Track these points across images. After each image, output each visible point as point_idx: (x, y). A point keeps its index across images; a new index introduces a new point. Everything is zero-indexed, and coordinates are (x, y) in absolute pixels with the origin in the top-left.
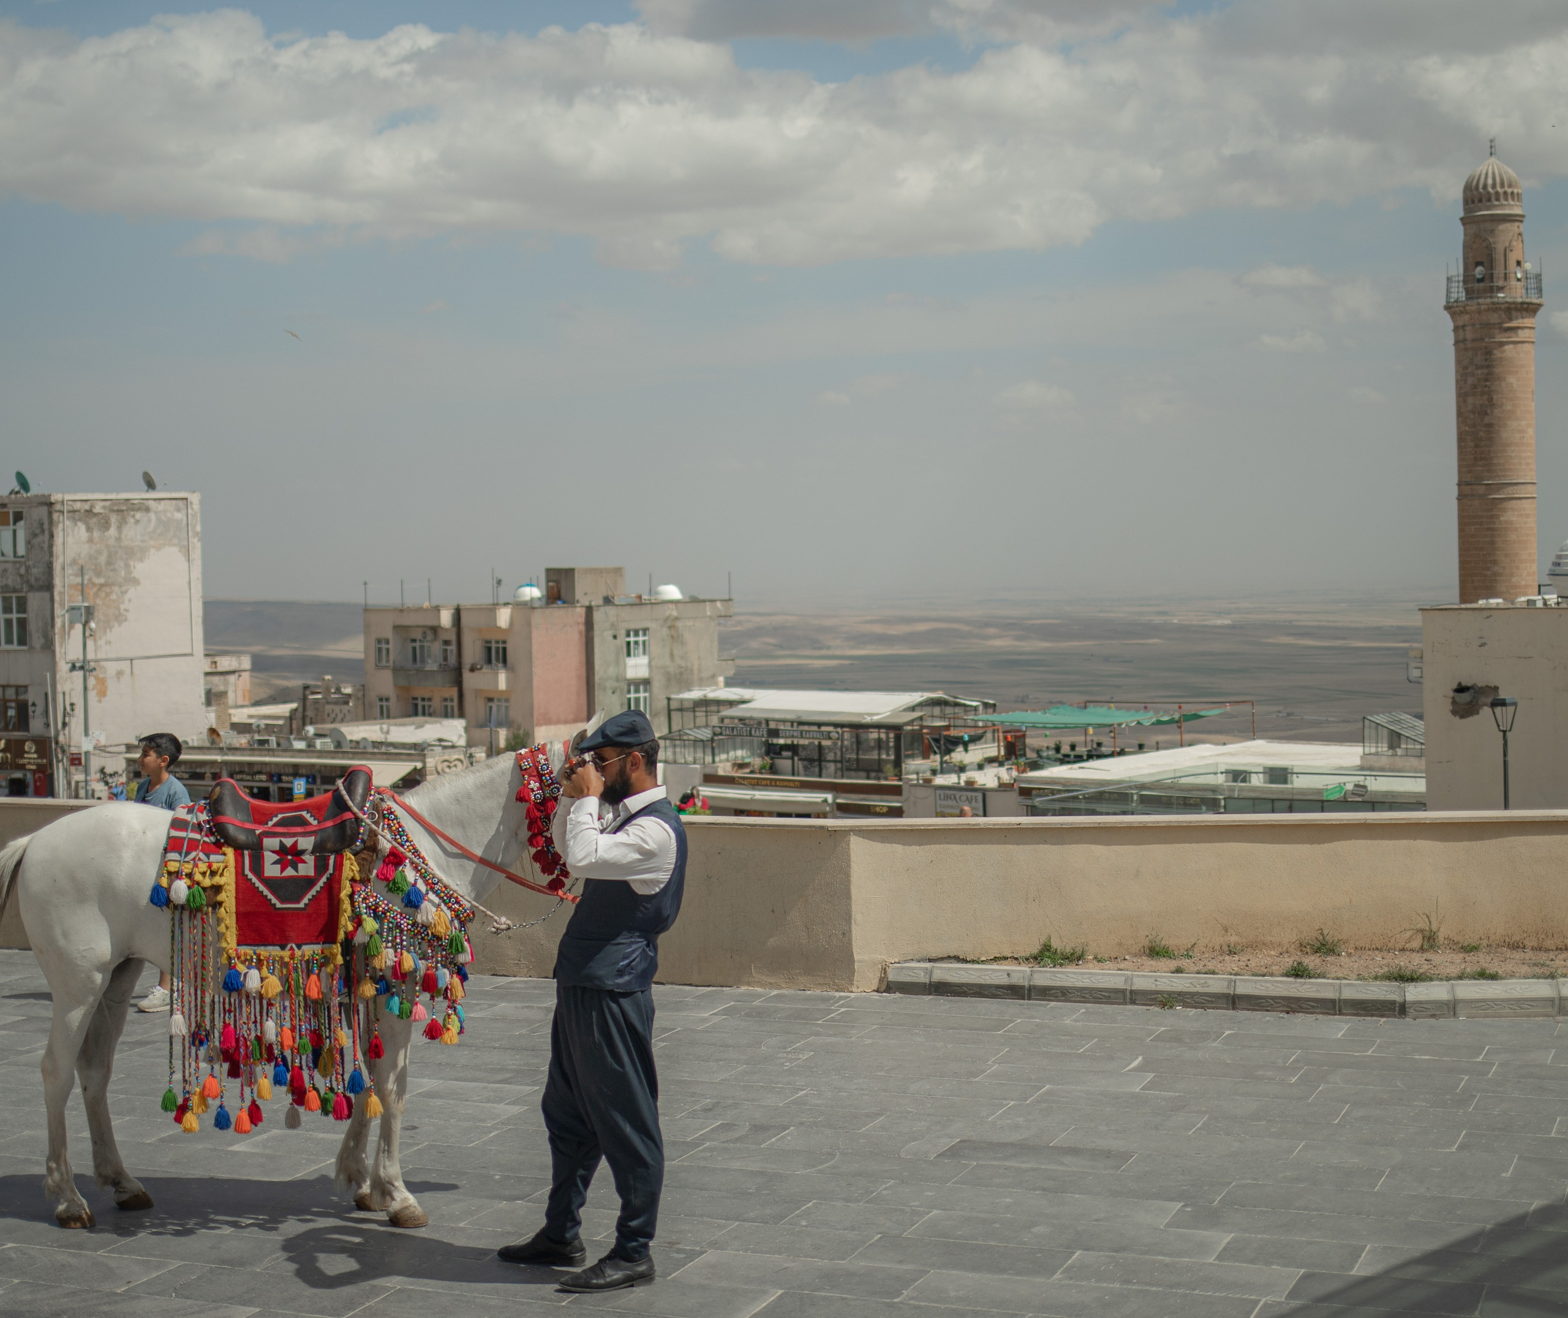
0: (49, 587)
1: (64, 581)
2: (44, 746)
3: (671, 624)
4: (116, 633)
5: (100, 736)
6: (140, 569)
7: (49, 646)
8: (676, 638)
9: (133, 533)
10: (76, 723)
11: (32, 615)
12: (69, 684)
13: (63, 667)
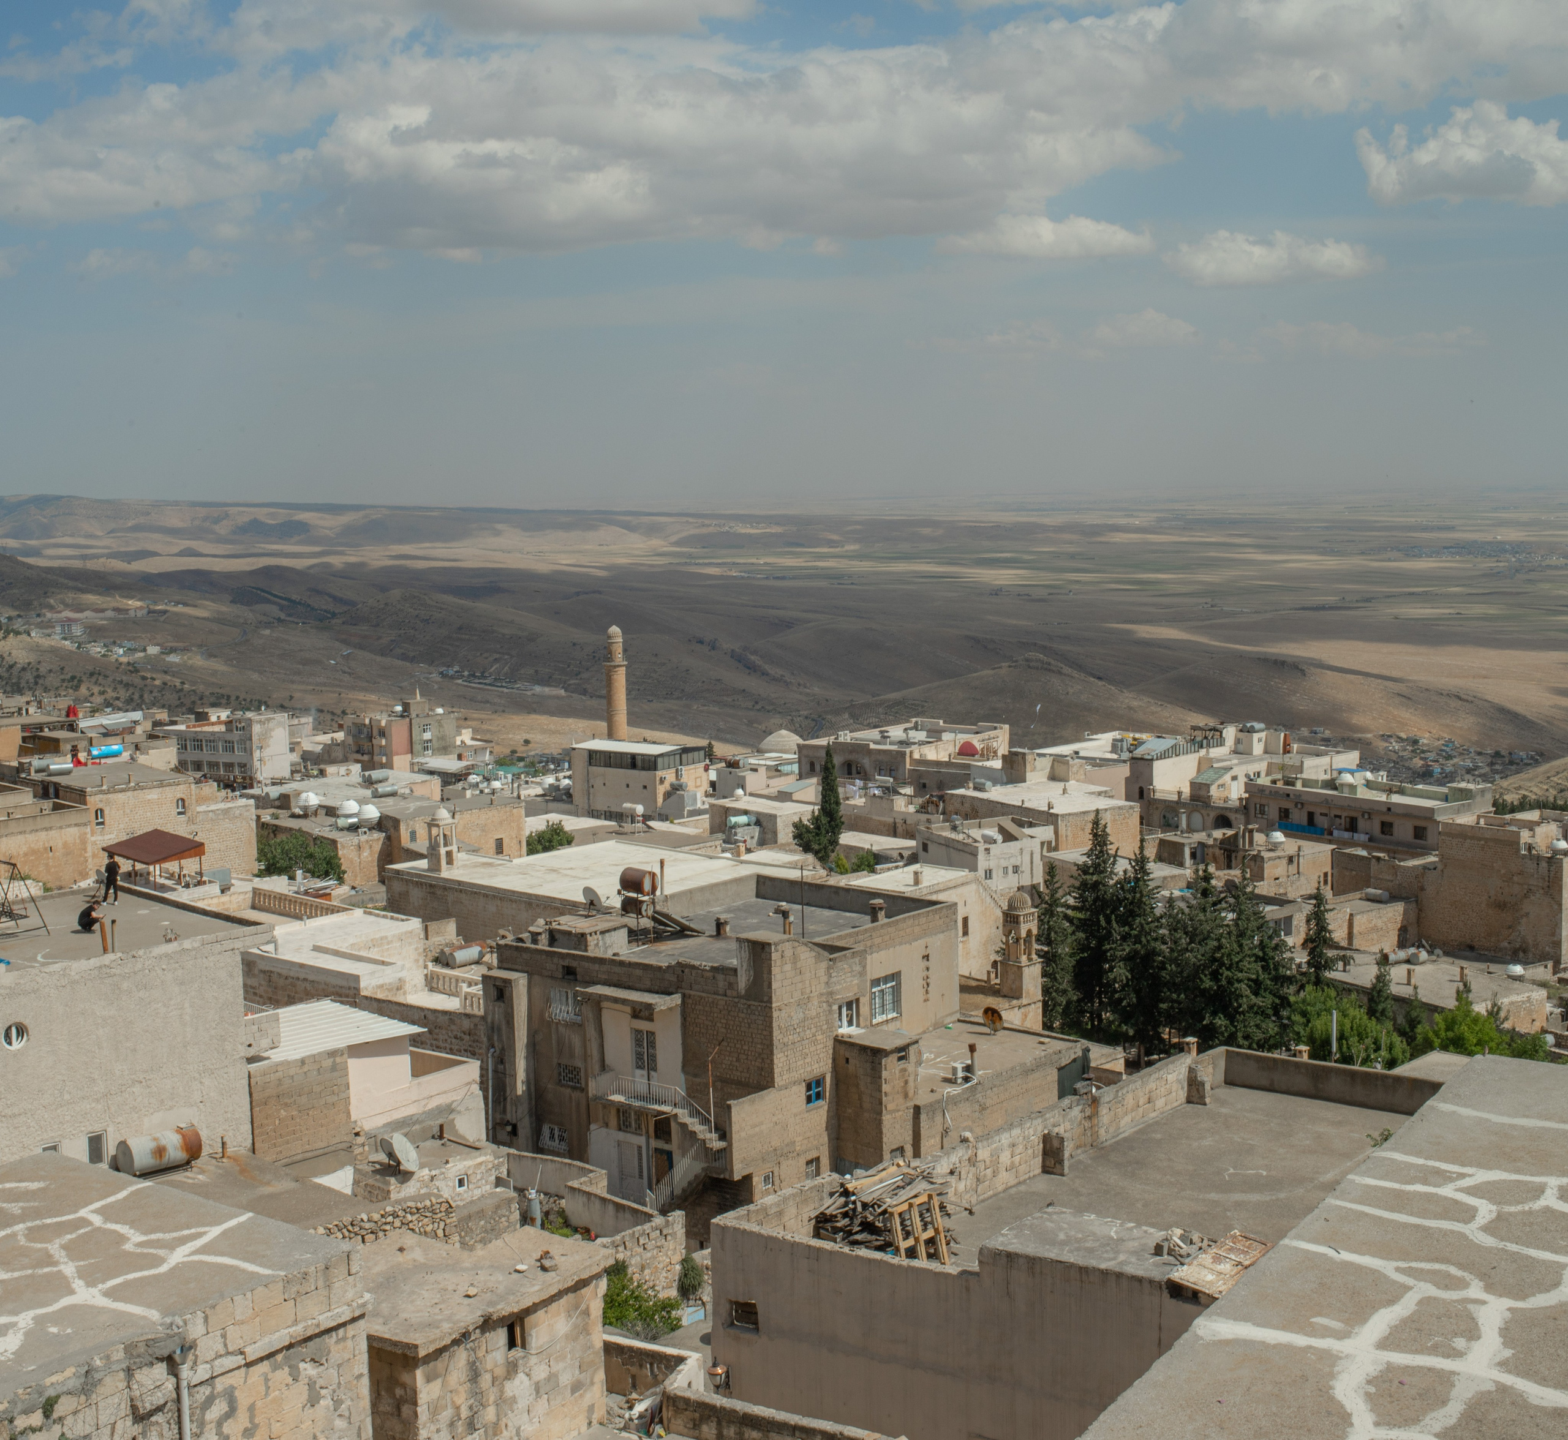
0: (251, 739)
1: (255, 738)
2: (251, 778)
3: (439, 722)
4: (268, 750)
5: (264, 775)
6: (273, 734)
7: (251, 754)
8: (441, 726)
9: (271, 725)
10: (259, 773)
11: (248, 746)
12: (257, 764)
13: (255, 759)
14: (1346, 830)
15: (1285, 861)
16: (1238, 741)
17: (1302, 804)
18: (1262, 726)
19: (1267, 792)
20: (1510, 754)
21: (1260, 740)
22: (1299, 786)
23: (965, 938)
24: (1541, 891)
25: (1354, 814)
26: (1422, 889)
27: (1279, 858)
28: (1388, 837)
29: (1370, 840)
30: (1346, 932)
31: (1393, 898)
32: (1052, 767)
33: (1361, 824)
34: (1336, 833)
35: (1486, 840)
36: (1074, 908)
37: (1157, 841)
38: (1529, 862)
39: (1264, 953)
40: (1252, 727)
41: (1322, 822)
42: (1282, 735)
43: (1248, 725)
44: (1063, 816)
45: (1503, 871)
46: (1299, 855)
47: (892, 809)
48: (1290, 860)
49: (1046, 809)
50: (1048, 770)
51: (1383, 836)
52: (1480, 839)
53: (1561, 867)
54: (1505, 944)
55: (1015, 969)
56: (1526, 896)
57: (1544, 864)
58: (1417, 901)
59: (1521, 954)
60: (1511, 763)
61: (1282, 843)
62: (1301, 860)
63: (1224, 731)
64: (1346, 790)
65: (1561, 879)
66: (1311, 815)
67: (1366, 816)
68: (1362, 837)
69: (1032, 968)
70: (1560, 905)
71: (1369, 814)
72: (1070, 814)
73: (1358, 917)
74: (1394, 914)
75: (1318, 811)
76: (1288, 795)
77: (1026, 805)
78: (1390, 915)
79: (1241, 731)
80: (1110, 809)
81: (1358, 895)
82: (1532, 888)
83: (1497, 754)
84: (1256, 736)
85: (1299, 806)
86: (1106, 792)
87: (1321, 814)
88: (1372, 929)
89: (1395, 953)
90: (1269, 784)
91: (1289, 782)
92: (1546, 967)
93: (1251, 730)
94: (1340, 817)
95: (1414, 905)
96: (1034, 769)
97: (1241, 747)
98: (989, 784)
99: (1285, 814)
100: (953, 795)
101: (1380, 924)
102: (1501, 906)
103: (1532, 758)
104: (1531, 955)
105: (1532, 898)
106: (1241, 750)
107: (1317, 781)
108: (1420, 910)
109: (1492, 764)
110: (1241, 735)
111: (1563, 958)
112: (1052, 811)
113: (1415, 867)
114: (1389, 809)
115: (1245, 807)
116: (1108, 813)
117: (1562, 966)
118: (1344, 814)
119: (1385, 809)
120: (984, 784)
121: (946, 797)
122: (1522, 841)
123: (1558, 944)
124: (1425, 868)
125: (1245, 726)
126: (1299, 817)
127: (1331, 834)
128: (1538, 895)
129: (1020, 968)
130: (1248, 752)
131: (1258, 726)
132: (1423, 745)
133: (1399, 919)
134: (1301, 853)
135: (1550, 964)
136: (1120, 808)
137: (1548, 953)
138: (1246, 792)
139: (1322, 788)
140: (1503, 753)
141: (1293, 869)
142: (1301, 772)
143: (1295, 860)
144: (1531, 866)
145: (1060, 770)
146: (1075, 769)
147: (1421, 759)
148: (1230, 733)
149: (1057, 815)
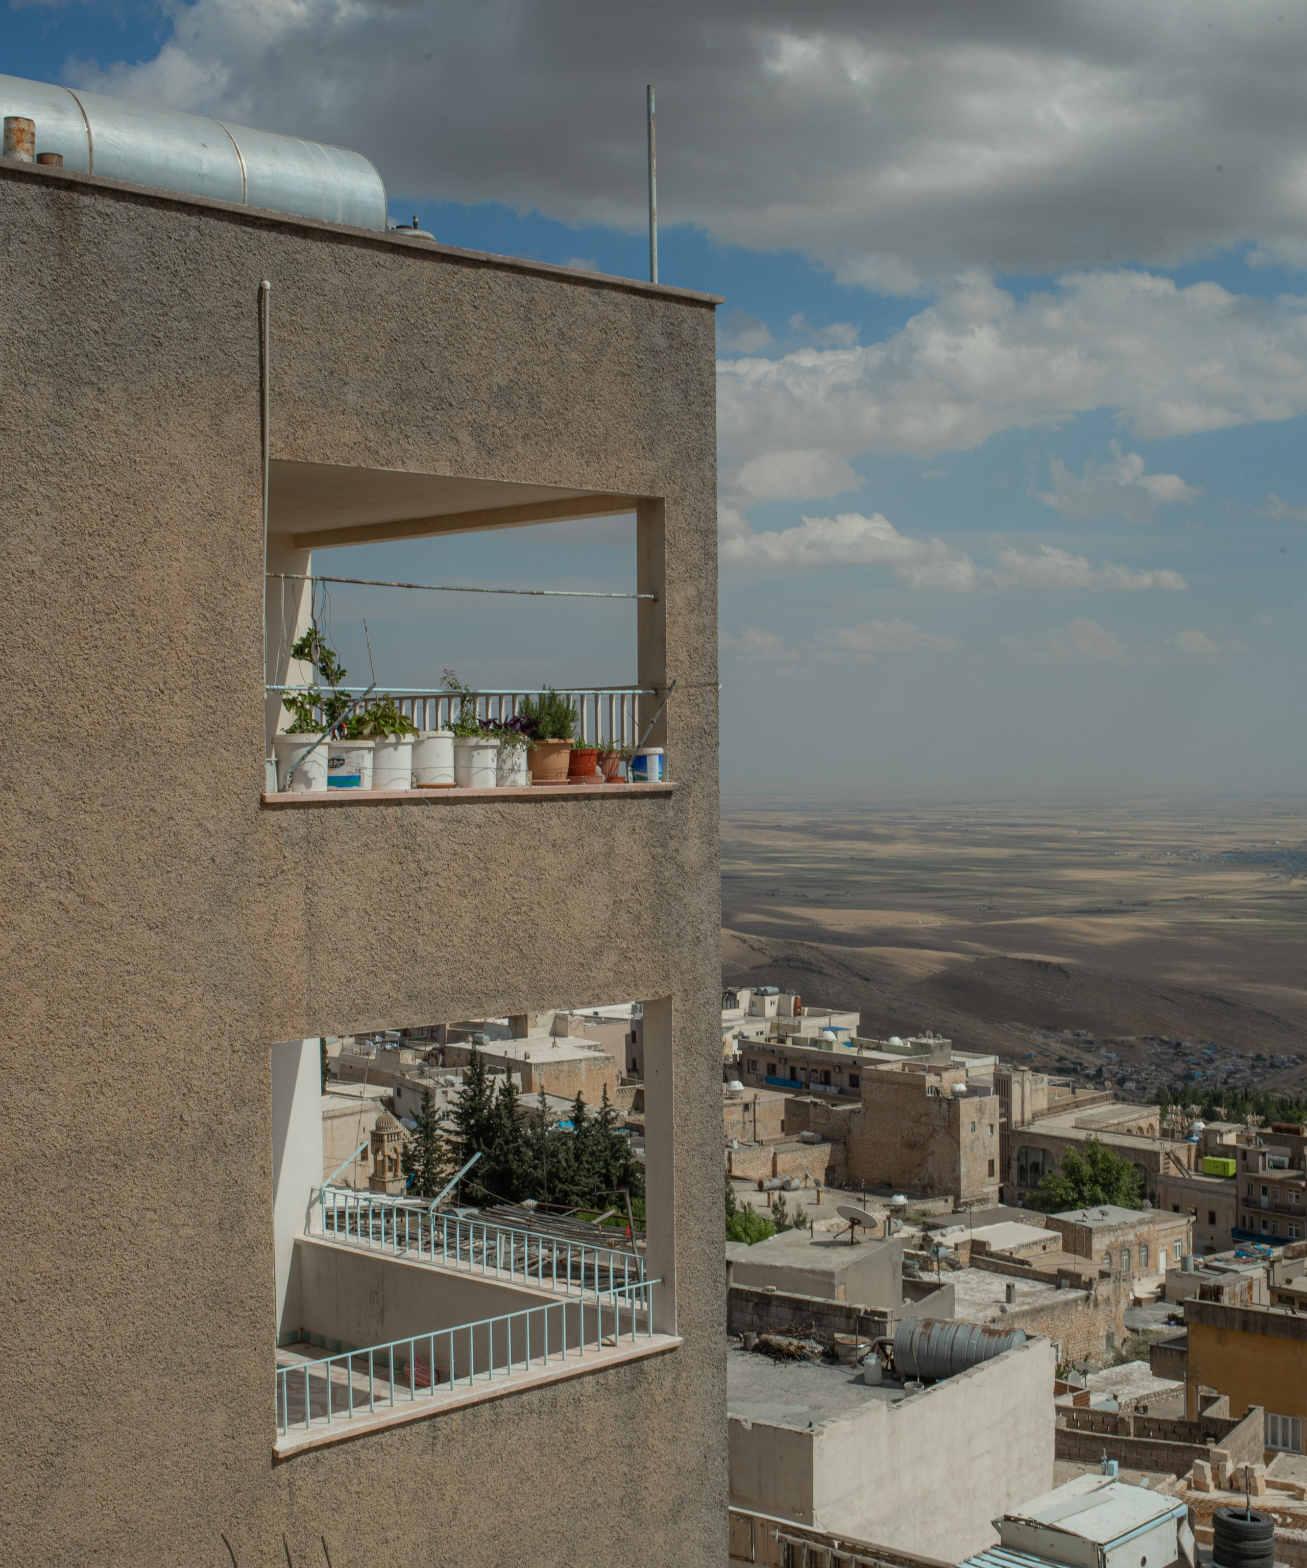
14: (822, 1083)
15: (740, 1109)
16: (752, 1004)
17: (786, 1060)
18: (776, 989)
19: (756, 1049)
20: (1272, 1057)
21: (772, 1003)
22: (789, 1043)
23: (364, 1163)
24: (943, 1131)
25: (827, 1068)
26: (849, 1131)
27: (735, 1105)
28: (855, 1089)
29: (840, 1092)
30: (771, 1169)
31: (824, 1140)
32: (554, 1024)
33: (834, 1077)
34: (812, 1085)
35: (899, 1084)
36: (457, 1134)
37: (634, 1092)
38: (933, 1104)
39: (608, 1170)
40: (765, 990)
41: (801, 1076)
42: (793, 998)
43: (762, 989)
44: (536, 1065)
45: (913, 1113)
46: (754, 1103)
47: (398, 1062)
48: (746, 1107)
49: (523, 1059)
50: (551, 1026)
51: (851, 1089)
52: (894, 1083)
53: (959, 1107)
54: (916, 1181)
55: (380, 1184)
56: (931, 1136)
57: (945, 1105)
58: (845, 1143)
59: (929, 1191)
60: (1272, 1066)
61: (739, 1091)
62: (757, 1107)
63: (739, 995)
64: (824, 1045)
65: (958, 1120)
66: (793, 1069)
67: (837, 1070)
68: (832, 1090)
69: (396, 1184)
70: (959, 1143)
71: (840, 1068)
72: (543, 1064)
73: (782, 1156)
74: (821, 1154)
75: (798, 1066)
76: (773, 1051)
77: (509, 1056)
78: (816, 1155)
79: (756, 994)
80: (585, 1059)
81: (795, 1138)
82: (937, 1128)
83: (1259, 1058)
84: (768, 999)
85: (783, 1061)
86: (596, 1046)
87: (802, 1069)
88: (797, 1167)
89: (770, 1180)
90: (764, 1042)
91: (782, 1041)
92: (946, 1201)
93: (764, 994)
94: (816, 1071)
95: (842, 1146)
96: (535, 1025)
97: (755, 1010)
98: (486, 1038)
99: (772, 1069)
100: (451, 1048)
101: (805, 1163)
102: (912, 1145)
103: (1293, 1061)
104: (936, 1191)
105: (937, 1137)
106: (754, 1012)
107: (806, 1039)
108: (848, 1151)
109: (1253, 1067)
110: (755, 998)
111: (962, 1193)
112: (528, 1061)
113: (844, 1111)
114: (855, 1063)
115: (739, 1064)
116: (583, 1063)
117: (962, 1201)
118: (820, 1068)
119: (851, 1063)
120: (481, 1038)
121: (445, 1050)
122: (928, 1085)
123: (957, 1180)
124: (852, 1111)
125: (759, 990)
126: (783, 1072)
127: (808, 1087)
128: (941, 1135)
129: (384, 1183)
130: (761, 1014)
131: (770, 989)
132: (1186, 1047)
133: (826, 1159)
134: (757, 1101)
135: (951, 1199)
136: (595, 1059)
137: (950, 1189)
138: (739, 1049)
139: (811, 1045)
140: (1265, 1056)
141: (749, 1116)
142: (799, 1032)
143: (751, 1107)
144: (934, 1107)
145: (561, 1026)
146: (573, 1025)
147: (1183, 1062)
148: (744, 996)
149: (531, 1064)
